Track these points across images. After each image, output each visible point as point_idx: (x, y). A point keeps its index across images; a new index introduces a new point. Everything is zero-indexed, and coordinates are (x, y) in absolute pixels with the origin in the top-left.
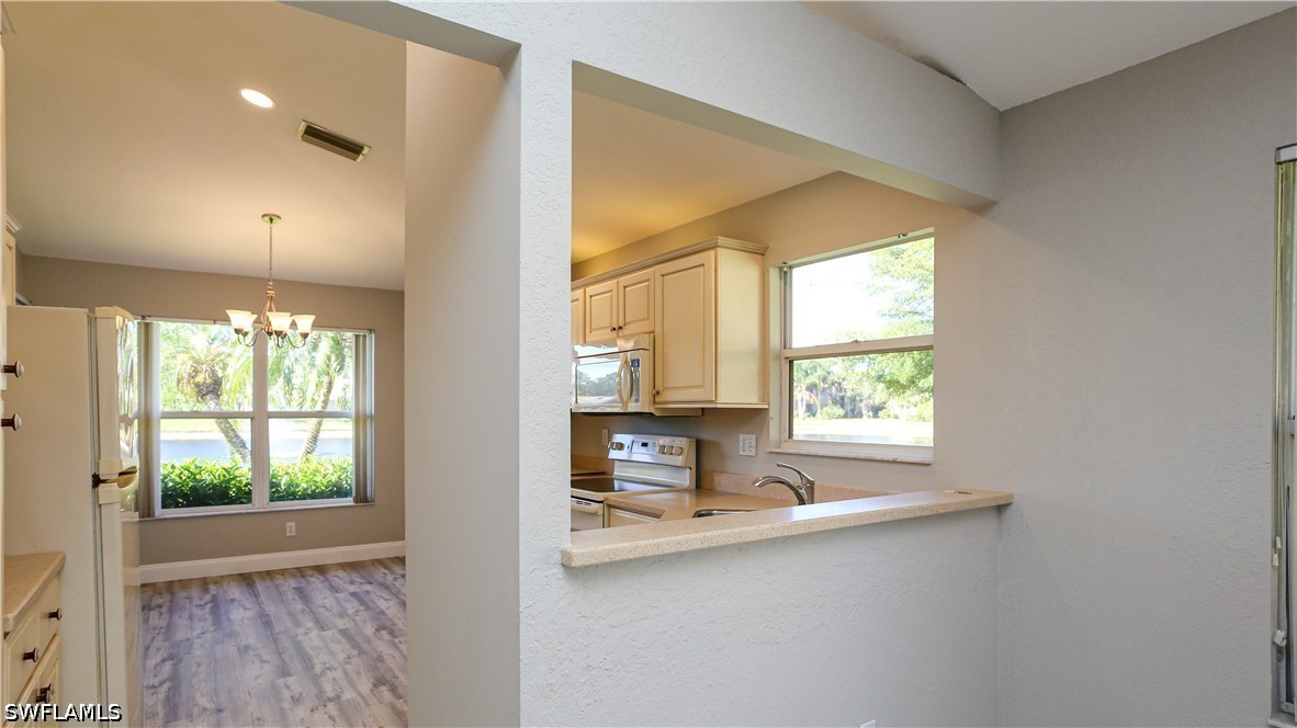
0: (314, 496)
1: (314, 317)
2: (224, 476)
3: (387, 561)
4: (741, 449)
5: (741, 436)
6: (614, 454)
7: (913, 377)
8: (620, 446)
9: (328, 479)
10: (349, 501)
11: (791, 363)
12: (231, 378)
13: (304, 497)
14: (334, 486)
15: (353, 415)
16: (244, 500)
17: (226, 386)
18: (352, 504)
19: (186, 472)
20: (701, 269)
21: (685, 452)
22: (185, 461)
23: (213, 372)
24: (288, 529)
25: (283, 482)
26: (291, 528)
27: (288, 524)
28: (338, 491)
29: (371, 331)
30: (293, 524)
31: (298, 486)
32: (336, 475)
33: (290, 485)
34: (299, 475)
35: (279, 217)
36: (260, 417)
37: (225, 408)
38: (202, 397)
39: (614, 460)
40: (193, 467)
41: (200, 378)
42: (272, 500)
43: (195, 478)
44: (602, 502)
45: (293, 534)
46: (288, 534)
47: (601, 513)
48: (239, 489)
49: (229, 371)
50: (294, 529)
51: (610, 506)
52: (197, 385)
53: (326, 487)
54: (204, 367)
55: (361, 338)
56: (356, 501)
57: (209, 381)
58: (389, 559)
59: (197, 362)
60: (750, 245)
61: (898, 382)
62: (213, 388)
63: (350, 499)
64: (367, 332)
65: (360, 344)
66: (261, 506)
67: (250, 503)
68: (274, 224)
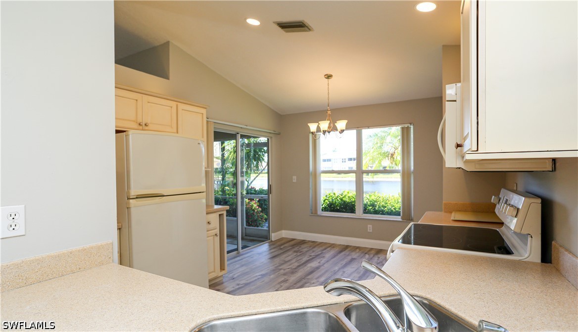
10: (399, 218)
15: (401, 172)
16: (352, 211)
18: (400, 220)
24: (369, 228)
27: (369, 226)
29: (411, 124)
30: (371, 226)
35: (332, 76)
36: (358, 173)
42: (363, 213)
45: (371, 231)
46: (369, 231)
50: (371, 228)
55: (405, 130)
56: (402, 218)
63: (400, 217)
64: (409, 125)
65: (405, 132)
66: (359, 215)
67: (355, 213)
68: (330, 79)
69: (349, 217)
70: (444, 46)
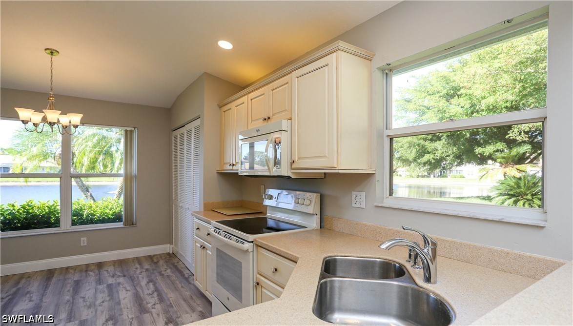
0: (103, 221)
1: (82, 115)
4: (353, 203)
5: (354, 193)
6: (267, 202)
7: (415, 158)
8: (271, 197)
10: (120, 225)
11: (391, 139)
15: (124, 176)
18: (123, 226)
20: (326, 68)
21: (313, 203)
24: (82, 242)
25: (85, 213)
26: (84, 241)
27: (82, 239)
28: (117, 218)
29: (135, 128)
30: (85, 238)
31: (94, 215)
35: (58, 52)
36: (66, 177)
39: (267, 206)
40: (28, 205)
42: (74, 223)
44: (252, 242)
45: (85, 244)
46: (82, 245)
47: (251, 250)
50: (86, 242)
51: (258, 246)
53: (112, 215)
55: (129, 133)
56: (125, 224)
60: (362, 52)
61: (408, 160)
63: (122, 223)
64: (133, 129)
65: (128, 136)
66: (66, 229)
67: (59, 227)
68: (55, 55)
69: (53, 232)
70: (206, 73)
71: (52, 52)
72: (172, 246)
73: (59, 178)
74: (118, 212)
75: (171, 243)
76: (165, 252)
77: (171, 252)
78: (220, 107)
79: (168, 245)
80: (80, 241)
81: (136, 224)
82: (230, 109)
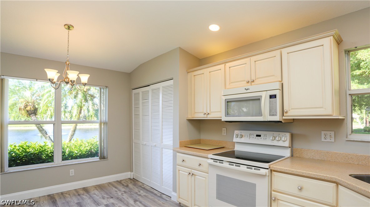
0: (81, 156)
2: (40, 149)
3: (114, 184)
4: (323, 139)
5: (323, 132)
8: (242, 136)
9: (86, 148)
10: (96, 159)
12: (42, 108)
13: (76, 158)
14: (89, 152)
15: (99, 122)
16: (49, 160)
17: (39, 111)
18: (99, 160)
19: (21, 148)
21: (288, 139)
22: (22, 143)
23: (34, 106)
24: (71, 173)
25: (67, 151)
26: (72, 172)
27: (71, 170)
28: (90, 154)
29: (106, 87)
30: (73, 170)
31: (73, 152)
32: (89, 147)
33: (70, 152)
34: (73, 147)
35: (73, 27)
36: (57, 123)
37: (40, 120)
38: (29, 115)
40: (25, 146)
41: (28, 108)
42: (63, 160)
43: (26, 151)
44: (267, 169)
45: (73, 175)
46: (71, 175)
48: (47, 155)
49: (41, 105)
50: (73, 172)
51: (273, 171)
52: (28, 111)
53: (85, 152)
54: (30, 104)
56: (100, 158)
57: (32, 109)
58: (114, 182)
59: (28, 102)
62: (34, 112)
63: (98, 157)
65: (102, 92)
66: (58, 163)
67: (53, 162)
68: (71, 30)
69: (50, 166)
70: (180, 48)
71: (69, 27)
72: (132, 173)
73: (53, 125)
74: (89, 150)
75: (131, 171)
76: (127, 178)
77: (132, 178)
78: (188, 73)
79: (129, 173)
80: (70, 172)
81: (107, 158)
82: (203, 73)
